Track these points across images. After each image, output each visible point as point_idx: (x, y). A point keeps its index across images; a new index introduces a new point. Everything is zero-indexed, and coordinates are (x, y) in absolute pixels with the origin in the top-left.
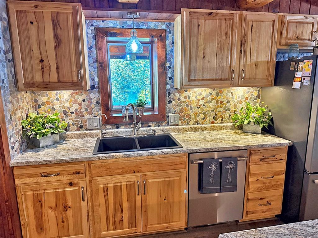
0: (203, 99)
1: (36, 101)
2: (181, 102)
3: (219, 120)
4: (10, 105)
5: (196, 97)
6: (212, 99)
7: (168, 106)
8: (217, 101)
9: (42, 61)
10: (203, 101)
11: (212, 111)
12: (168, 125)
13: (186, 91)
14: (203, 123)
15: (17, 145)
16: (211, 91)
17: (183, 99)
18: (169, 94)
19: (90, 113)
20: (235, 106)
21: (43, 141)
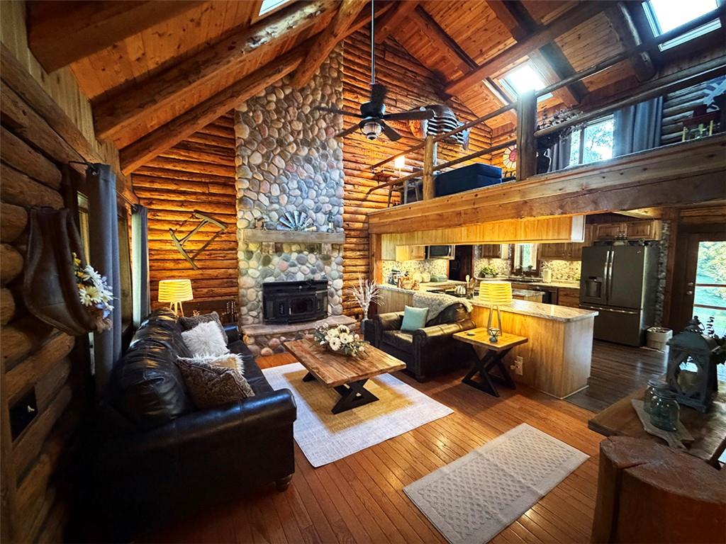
4: (477, 262)
7: (541, 268)
12: (540, 277)
15: (477, 275)
18: (542, 263)
19: (507, 268)
21: (486, 276)
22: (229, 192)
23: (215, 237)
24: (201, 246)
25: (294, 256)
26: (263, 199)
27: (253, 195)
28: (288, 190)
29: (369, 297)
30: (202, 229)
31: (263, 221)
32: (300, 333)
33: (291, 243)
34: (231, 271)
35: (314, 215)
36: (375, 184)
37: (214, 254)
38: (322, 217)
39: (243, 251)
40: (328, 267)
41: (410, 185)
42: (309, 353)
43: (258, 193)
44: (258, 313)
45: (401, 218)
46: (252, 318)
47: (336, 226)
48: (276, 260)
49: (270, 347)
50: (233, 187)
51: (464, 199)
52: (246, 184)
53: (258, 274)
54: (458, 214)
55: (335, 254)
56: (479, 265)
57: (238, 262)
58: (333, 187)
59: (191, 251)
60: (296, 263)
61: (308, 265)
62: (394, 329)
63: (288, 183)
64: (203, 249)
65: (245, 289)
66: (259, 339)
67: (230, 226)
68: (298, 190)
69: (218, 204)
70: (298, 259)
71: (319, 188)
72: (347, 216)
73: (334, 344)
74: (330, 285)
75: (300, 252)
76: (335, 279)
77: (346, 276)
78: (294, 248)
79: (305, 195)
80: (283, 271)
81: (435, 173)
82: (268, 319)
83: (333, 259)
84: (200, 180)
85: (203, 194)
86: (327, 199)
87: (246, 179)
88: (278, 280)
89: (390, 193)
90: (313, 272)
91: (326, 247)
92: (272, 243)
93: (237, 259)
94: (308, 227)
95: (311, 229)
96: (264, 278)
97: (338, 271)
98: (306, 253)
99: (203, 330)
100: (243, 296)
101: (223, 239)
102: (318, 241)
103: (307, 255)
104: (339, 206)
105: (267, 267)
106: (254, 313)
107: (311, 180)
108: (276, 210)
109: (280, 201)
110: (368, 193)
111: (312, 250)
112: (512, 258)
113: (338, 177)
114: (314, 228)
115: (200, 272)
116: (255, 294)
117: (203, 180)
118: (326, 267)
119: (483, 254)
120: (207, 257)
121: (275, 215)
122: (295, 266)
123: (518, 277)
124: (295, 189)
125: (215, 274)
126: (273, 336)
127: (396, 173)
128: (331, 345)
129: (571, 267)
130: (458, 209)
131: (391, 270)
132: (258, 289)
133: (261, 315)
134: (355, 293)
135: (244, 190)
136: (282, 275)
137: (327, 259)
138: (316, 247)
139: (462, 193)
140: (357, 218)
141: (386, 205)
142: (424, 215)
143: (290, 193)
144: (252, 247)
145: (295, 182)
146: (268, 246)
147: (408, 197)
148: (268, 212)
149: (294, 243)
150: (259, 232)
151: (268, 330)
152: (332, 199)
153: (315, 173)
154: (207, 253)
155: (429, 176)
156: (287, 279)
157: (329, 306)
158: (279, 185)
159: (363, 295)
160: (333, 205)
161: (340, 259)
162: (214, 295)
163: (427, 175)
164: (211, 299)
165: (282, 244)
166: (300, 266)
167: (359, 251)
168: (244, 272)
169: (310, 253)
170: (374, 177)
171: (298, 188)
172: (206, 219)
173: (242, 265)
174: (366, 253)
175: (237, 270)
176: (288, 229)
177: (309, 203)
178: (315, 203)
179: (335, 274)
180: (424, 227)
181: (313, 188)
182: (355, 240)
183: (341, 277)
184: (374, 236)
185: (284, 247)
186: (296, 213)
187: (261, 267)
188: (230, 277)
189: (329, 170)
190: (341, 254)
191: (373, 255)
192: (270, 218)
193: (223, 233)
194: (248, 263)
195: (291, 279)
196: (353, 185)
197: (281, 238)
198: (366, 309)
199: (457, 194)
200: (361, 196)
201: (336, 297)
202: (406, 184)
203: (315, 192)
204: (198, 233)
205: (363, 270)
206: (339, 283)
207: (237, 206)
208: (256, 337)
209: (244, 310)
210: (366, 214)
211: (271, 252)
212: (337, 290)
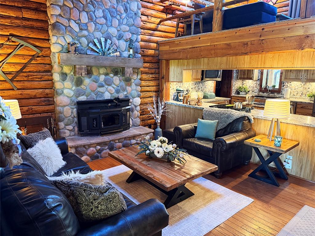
0: (297, 86)
1: (243, 83)
2: (288, 87)
3: (304, 95)
4: (234, 82)
5: (294, 85)
6: (302, 87)
7: (283, 87)
8: (304, 88)
9: (244, 72)
10: (297, 87)
11: (301, 91)
12: (282, 94)
13: (290, 83)
14: (296, 96)
15: (234, 92)
16: (301, 83)
17: (288, 85)
18: (284, 83)
19: (256, 88)
20: (312, 90)
21: (241, 93)
22: (41, 17)
23: (31, 60)
24: (18, 68)
25: (102, 78)
26: (73, 25)
27: (64, 21)
28: (95, 18)
29: (161, 112)
30: (18, 52)
31: (75, 46)
32: (112, 142)
33: (99, 67)
34: (47, 91)
35: (117, 42)
36: (164, 16)
37: (31, 76)
38: (124, 44)
39: (58, 73)
40: (130, 88)
41: (196, 19)
42: (137, 161)
43: (69, 20)
44: (74, 127)
45: (191, 47)
46: (68, 131)
47: (136, 52)
48: (87, 81)
49: (88, 155)
50: (45, 12)
51: (251, 32)
52: (58, 11)
53: (72, 93)
54: (245, 44)
55: (135, 77)
56: (236, 84)
57: (53, 83)
58: (132, 17)
59: (10, 73)
60: (104, 83)
61: (113, 86)
62: (191, 138)
63: (95, 11)
64: (21, 71)
65: (62, 107)
66: (79, 149)
67: (44, 50)
68: (103, 19)
69: (32, 28)
70: (105, 81)
71: (120, 18)
72: (143, 43)
73: (159, 152)
74: (131, 103)
75: (107, 74)
76: (134, 98)
77: (142, 94)
78: (102, 71)
79: (109, 24)
80: (94, 91)
81: (225, 8)
82: (83, 131)
83: (133, 81)
84: (13, 4)
85: (17, 18)
86: (128, 28)
87: (58, 5)
88: (90, 99)
89: (178, 25)
90: (118, 91)
91: (128, 70)
92: (84, 66)
93: (52, 80)
94: (113, 52)
95: (115, 54)
96: (77, 97)
97: (137, 91)
98: (112, 75)
99: (44, 146)
100: (61, 113)
101: (39, 62)
102: (122, 65)
103: (113, 78)
104: (137, 34)
105: (79, 88)
106: (71, 127)
107: (114, 10)
108: (85, 37)
109: (89, 28)
110: (159, 24)
111: (116, 73)
112: (261, 80)
113: (136, 8)
114: (118, 54)
115: (20, 92)
116: (70, 111)
117: (16, 5)
118: (127, 87)
119: (239, 77)
120: (25, 79)
121: (84, 41)
122: (103, 86)
123: (265, 94)
124: (100, 18)
125: (34, 94)
126: (90, 146)
127: (181, 7)
128: (156, 153)
129: (305, 86)
130: (245, 40)
131: (175, 89)
132: (72, 107)
133: (76, 129)
134: (150, 108)
135: (57, 16)
136: (93, 94)
137: (128, 81)
138: (119, 70)
139: (250, 27)
140: (150, 46)
141: (173, 35)
142: (212, 44)
143: (97, 21)
144: (66, 69)
145: (101, 11)
146: (81, 69)
147: (195, 28)
148: (79, 38)
149: (102, 67)
150: (73, 56)
151: (85, 141)
152: (132, 28)
153: (117, 3)
154: (25, 74)
155: (219, 11)
156: (97, 97)
157: (130, 119)
158: (87, 13)
159: (156, 109)
160: (133, 34)
161: (138, 81)
162: (34, 112)
163: (217, 10)
164: (31, 116)
165: (91, 67)
166: (107, 86)
167: (152, 74)
168: (60, 91)
169: (115, 75)
170: (164, 9)
171: (104, 17)
172: (22, 42)
173: (58, 85)
174: (157, 76)
175: (52, 90)
176: (96, 54)
177: (113, 31)
178: (118, 31)
179: (135, 93)
180: (212, 54)
181: (115, 17)
182: (148, 64)
183: (139, 96)
184: (164, 62)
185: (94, 70)
186: (103, 40)
187: (74, 88)
188: (47, 96)
189: (129, 2)
190: (139, 77)
191: (163, 78)
192: (80, 43)
193: (38, 57)
194: (64, 84)
195: (100, 97)
196: (147, 16)
197: (91, 62)
198: (159, 121)
199: (246, 28)
200: (153, 26)
201: (136, 112)
202: (193, 18)
203: (117, 21)
204: (16, 55)
205: (155, 90)
206: (138, 101)
207: (50, 32)
208: (76, 148)
209: (62, 125)
210: (157, 43)
211: (83, 74)
212: (136, 106)
